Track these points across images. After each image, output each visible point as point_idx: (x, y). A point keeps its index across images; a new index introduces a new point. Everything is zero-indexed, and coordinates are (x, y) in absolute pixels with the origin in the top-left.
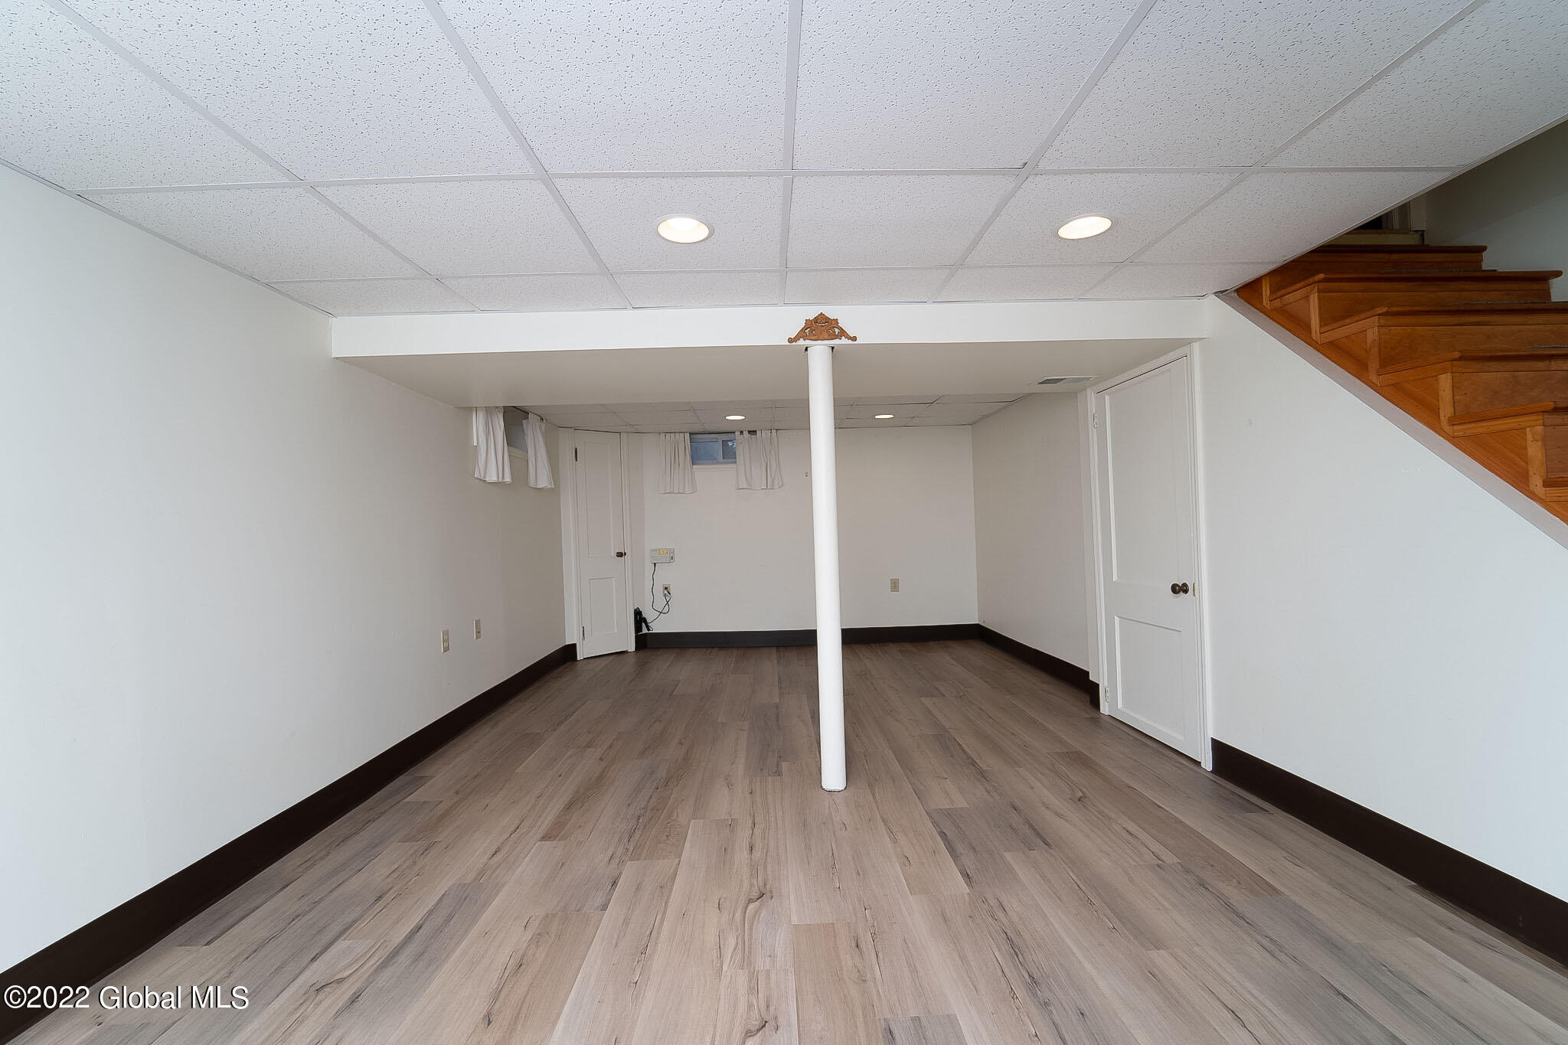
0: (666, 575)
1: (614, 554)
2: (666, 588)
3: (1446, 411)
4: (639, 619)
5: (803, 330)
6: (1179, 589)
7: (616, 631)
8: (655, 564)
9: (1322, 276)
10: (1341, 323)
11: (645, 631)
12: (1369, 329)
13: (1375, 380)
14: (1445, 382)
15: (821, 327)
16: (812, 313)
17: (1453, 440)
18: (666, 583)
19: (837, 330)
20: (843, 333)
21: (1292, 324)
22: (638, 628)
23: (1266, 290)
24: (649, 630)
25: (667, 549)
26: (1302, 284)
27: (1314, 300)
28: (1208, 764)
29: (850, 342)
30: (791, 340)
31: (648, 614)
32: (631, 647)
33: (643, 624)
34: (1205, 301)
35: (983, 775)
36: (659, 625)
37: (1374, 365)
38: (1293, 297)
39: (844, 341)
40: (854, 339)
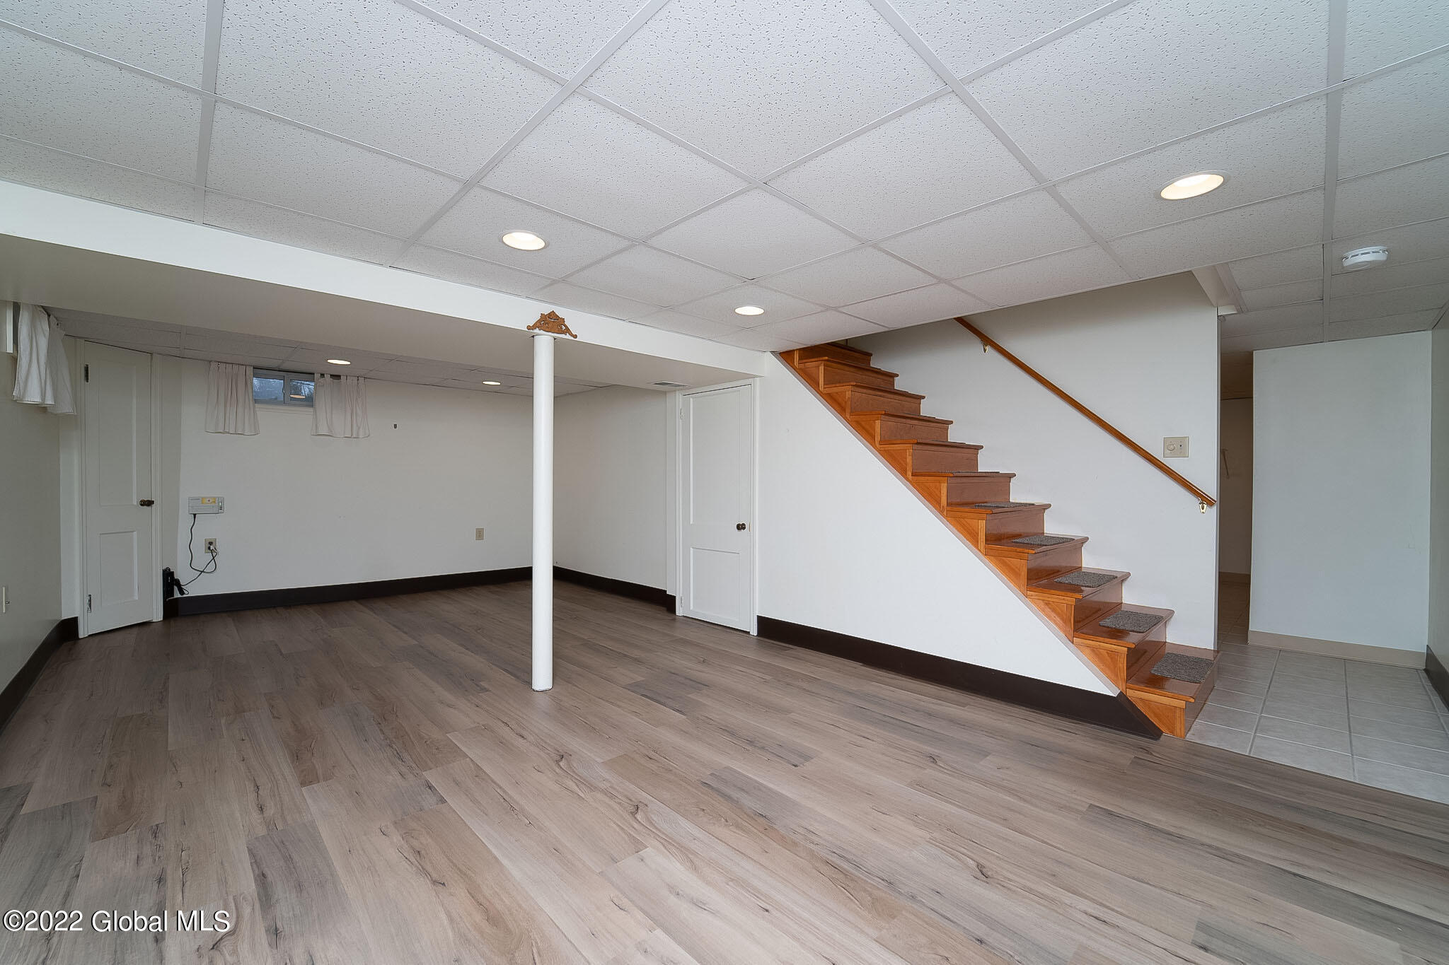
0: (208, 528)
1: (135, 502)
2: (211, 543)
3: (878, 438)
4: (170, 581)
5: (539, 321)
6: (741, 527)
7: (136, 598)
8: (195, 515)
9: (826, 358)
10: (834, 385)
11: (177, 595)
12: (847, 392)
13: (848, 417)
14: (878, 423)
15: (551, 323)
16: (547, 309)
17: (879, 451)
18: (210, 537)
19: (564, 328)
20: (567, 331)
21: (810, 379)
22: (168, 591)
23: (796, 356)
24: (182, 592)
25: (215, 498)
26: (816, 359)
27: (822, 368)
28: (754, 632)
29: (572, 338)
30: (529, 328)
31: (182, 575)
32: (157, 615)
33: (176, 588)
34: (766, 354)
35: (638, 661)
36: (196, 588)
37: (848, 410)
38: (811, 364)
39: (568, 337)
40: (575, 336)
